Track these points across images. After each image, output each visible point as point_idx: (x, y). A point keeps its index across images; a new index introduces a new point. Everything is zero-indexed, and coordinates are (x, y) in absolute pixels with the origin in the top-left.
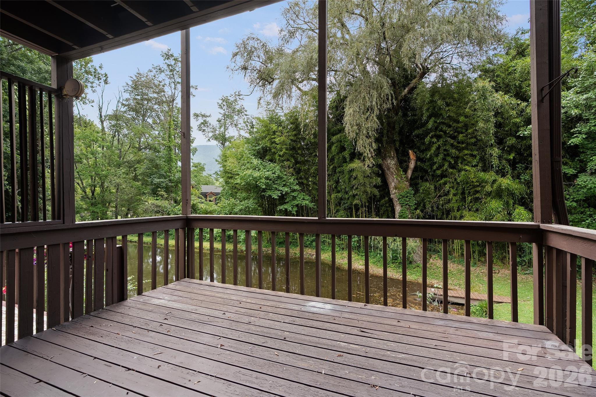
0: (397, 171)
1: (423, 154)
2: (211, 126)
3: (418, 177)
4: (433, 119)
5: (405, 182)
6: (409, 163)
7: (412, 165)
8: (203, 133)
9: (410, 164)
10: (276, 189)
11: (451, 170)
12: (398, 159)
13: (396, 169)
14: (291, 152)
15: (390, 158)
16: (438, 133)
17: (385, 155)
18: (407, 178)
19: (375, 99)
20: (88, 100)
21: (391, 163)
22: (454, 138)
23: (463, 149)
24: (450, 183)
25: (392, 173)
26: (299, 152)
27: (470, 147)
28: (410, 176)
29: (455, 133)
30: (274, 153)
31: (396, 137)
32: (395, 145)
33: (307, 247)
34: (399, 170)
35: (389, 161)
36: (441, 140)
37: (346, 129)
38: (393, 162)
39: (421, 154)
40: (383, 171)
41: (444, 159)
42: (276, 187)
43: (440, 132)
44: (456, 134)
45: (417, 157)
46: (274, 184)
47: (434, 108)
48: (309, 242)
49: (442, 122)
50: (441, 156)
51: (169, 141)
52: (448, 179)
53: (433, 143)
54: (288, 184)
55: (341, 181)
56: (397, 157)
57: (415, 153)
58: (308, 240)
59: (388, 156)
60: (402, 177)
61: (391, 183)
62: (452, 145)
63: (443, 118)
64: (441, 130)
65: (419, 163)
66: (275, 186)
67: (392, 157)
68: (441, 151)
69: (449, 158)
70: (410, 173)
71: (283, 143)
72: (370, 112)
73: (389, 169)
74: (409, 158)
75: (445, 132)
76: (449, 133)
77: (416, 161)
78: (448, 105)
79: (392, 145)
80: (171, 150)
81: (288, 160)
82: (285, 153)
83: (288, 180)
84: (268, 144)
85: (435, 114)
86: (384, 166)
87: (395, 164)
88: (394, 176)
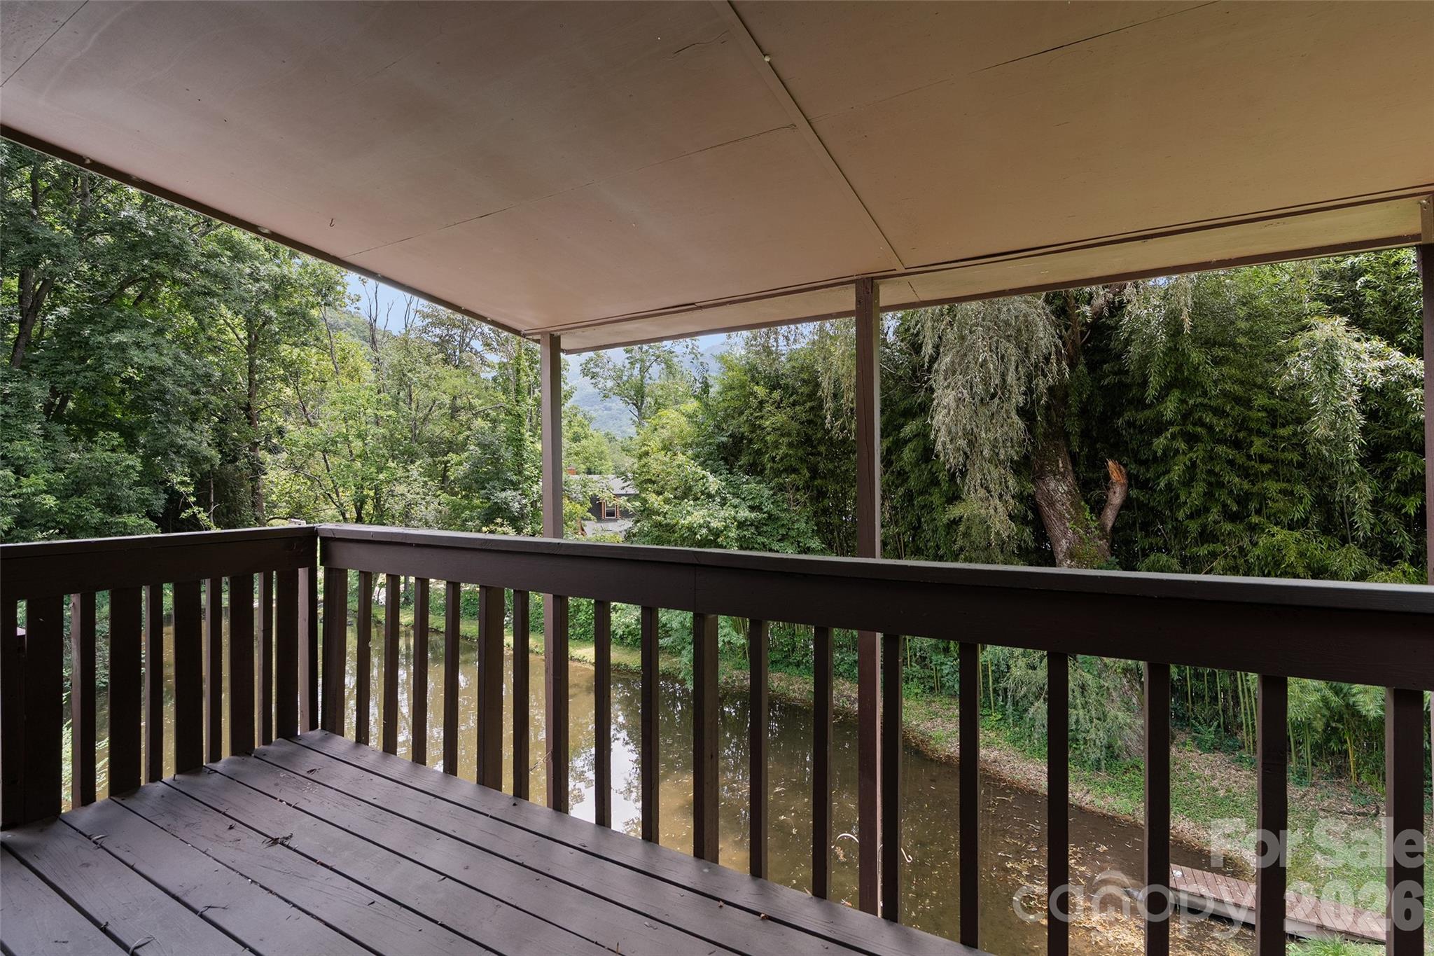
0: (1075, 509)
1: (1148, 470)
2: (611, 366)
3: (1134, 524)
4: (1176, 394)
5: (1097, 540)
6: (1108, 489)
7: (1116, 497)
8: (593, 381)
9: (1111, 494)
10: (764, 546)
11: (1228, 527)
12: (1077, 478)
13: (1072, 504)
14: (800, 453)
15: (1055, 475)
16: (1190, 428)
17: (1042, 467)
18: (1102, 528)
19: (1012, 368)
20: (349, 297)
21: (1059, 488)
22: (1237, 444)
23: (1265, 476)
24: (1226, 557)
25: (1061, 517)
26: (822, 449)
27: (1283, 470)
28: (1110, 524)
29: (1239, 431)
30: (759, 453)
31: (1074, 427)
32: (1068, 444)
33: (841, 674)
34: (1080, 507)
35: (1052, 485)
36: (1200, 446)
37: (939, 447)
38: (1063, 488)
39: (1142, 470)
40: (1036, 509)
41: (1209, 495)
42: (763, 543)
43: (1194, 425)
44: (1241, 435)
45: (1129, 476)
46: (759, 534)
47: (1179, 368)
48: (845, 666)
49: (1201, 404)
50: (1199, 488)
51: (517, 401)
52: (1219, 547)
53: (1177, 451)
54: (793, 533)
55: (925, 527)
56: (1075, 472)
57: (1125, 466)
58: (843, 659)
59: (1051, 471)
60: (1087, 526)
61: (1059, 541)
62: (1231, 463)
63: (1205, 394)
64: (1200, 423)
65: (1134, 493)
66: (760, 539)
67: (1060, 473)
68: (1201, 475)
69: (1223, 495)
70: (1110, 516)
71: (781, 431)
72: (1000, 398)
73: (1052, 504)
74: (1107, 477)
75: (1210, 428)
76: (1221, 431)
77: (1128, 488)
78: (1217, 362)
79: (1061, 443)
80: (521, 424)
81: (792, 470)
82: (786, 455)
83: (793, 523)
84: (745, 429)
85: (1182, 380)
86: (1038, 498)
87: (1069, 492)
88: (1068, 524)
